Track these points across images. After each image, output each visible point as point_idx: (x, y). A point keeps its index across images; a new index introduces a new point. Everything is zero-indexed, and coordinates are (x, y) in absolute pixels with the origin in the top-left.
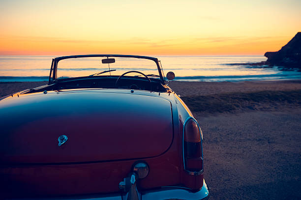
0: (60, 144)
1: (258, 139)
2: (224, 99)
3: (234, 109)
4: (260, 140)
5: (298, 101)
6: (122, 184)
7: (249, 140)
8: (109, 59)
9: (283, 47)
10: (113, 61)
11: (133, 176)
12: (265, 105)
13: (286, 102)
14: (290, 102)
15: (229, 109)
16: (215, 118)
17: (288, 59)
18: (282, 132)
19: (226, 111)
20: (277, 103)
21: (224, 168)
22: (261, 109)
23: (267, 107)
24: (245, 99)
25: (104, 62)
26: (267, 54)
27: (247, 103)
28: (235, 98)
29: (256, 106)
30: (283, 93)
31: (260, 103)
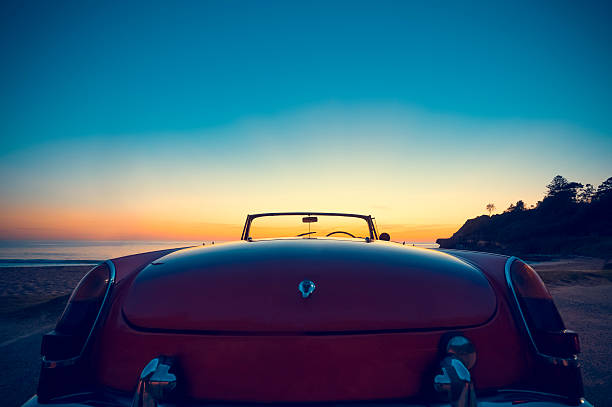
0: (305, 295)
8: (310, 218)
9: (454, 234)
10: (315, 220)
25: (305, 220)
26: (438, 241)
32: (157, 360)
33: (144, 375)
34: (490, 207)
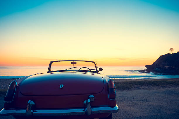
0: (61, 87)
1: (141, 100)
2: (126, 84)
3: (130, 88)
4: (143, 101)
5: (161, 85)
6: (85, 102)
7: (138, 100)
9: (154, 63)
11: (89, 100)
12: (145, 87)
13: (155, 86)
14: (157, 85)
15: (128, 88)
16: (121, 92)
17: (157, 68)
18: (153, 97)
19: (127, 89)
20: (151, 86)
21: (126, 111)
22: (143, 89)
23: (146, 88)
24: (136, 84)
25: (72, 63)
26: (146, 66)
27: (136, 86)
28: (130, 84)
29: (141, 87)
30: (154, 82)
31: (143, 86)
32: (30, 100)
33: (28, 103)
34: (171, 49)
